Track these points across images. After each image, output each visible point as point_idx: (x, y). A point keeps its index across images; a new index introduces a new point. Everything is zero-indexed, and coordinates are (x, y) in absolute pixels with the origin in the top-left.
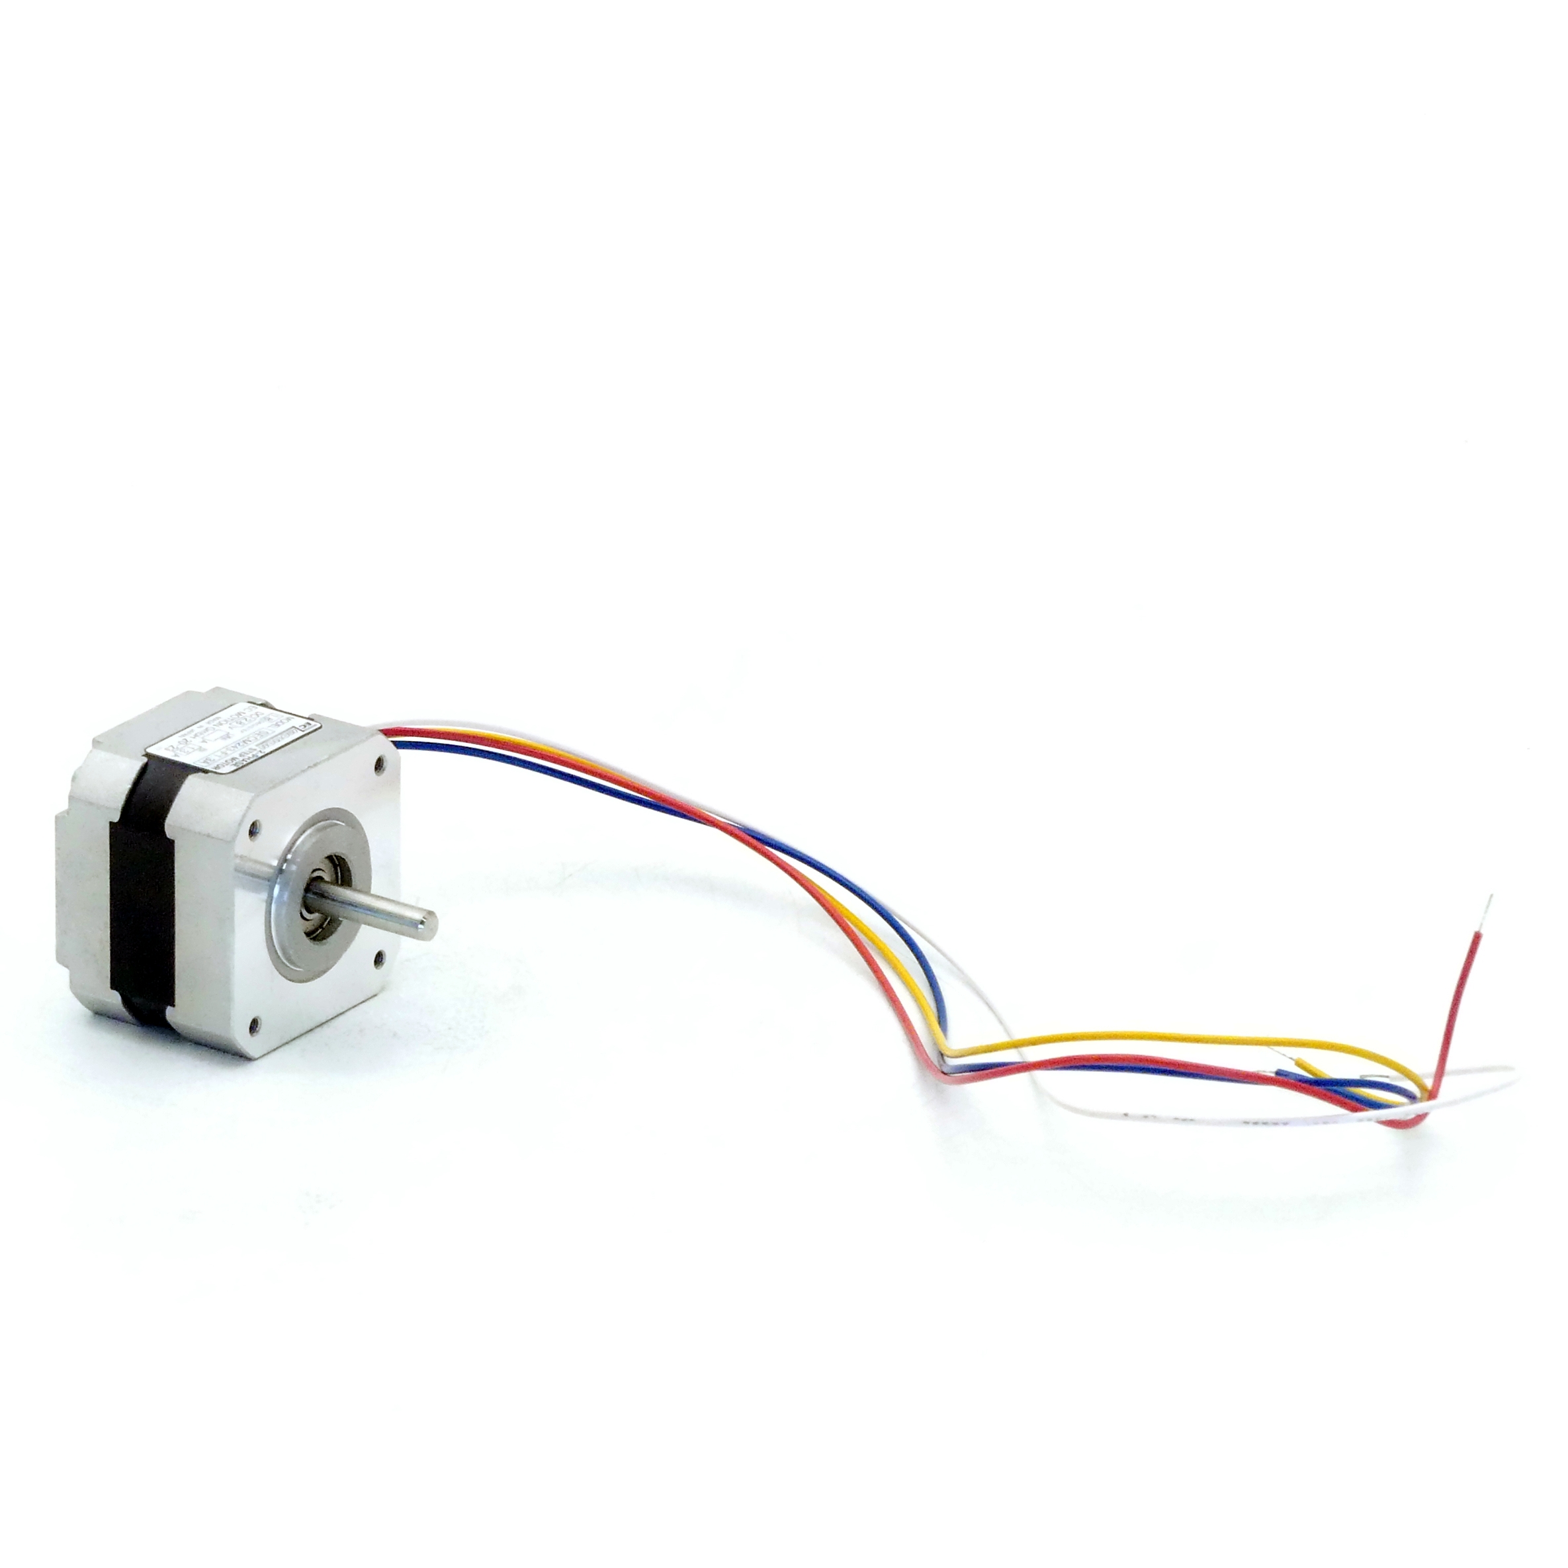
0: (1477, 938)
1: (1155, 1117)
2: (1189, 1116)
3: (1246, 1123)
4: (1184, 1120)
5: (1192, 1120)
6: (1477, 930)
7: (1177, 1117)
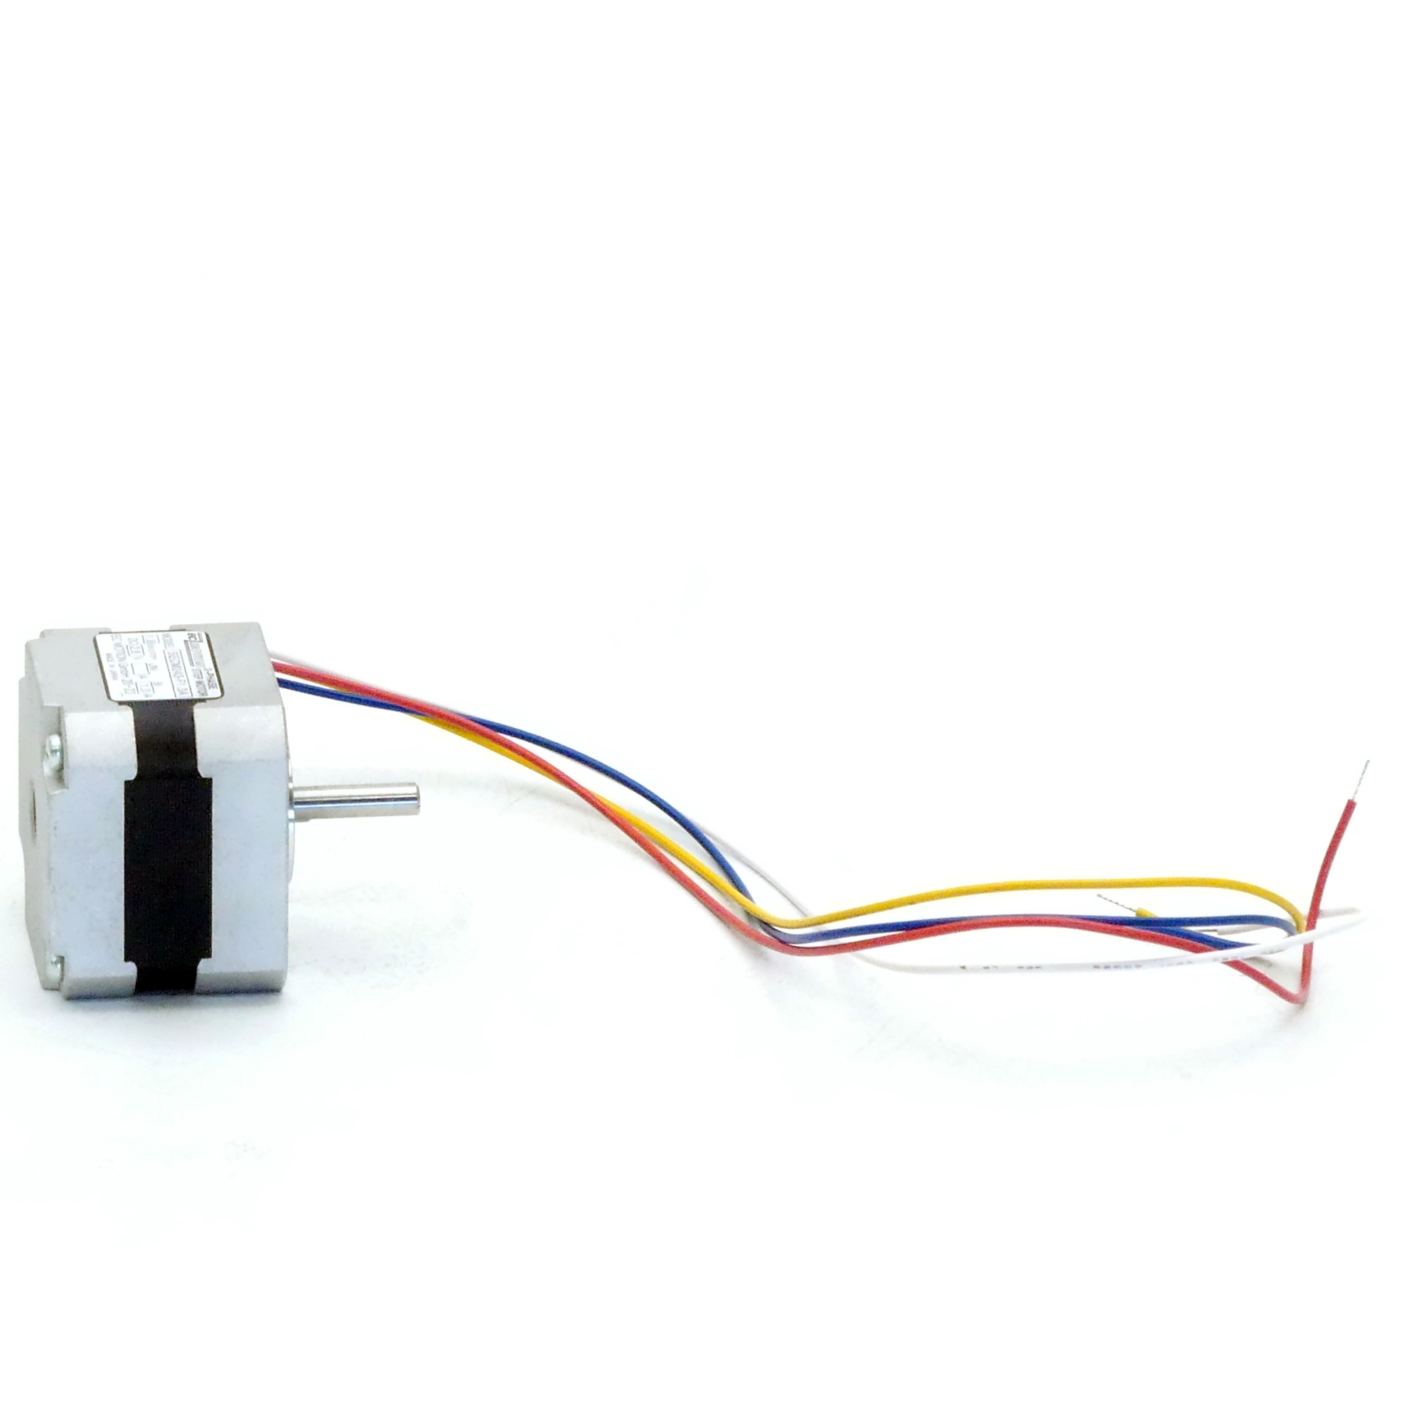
0: (1350, 806)
1: (996, 967)
2: (1034, 963)
3: (1096, 967)
4: (1030, 968)
5: (1038, 967)
6: (1351, 798)
7: (1022, 965)
